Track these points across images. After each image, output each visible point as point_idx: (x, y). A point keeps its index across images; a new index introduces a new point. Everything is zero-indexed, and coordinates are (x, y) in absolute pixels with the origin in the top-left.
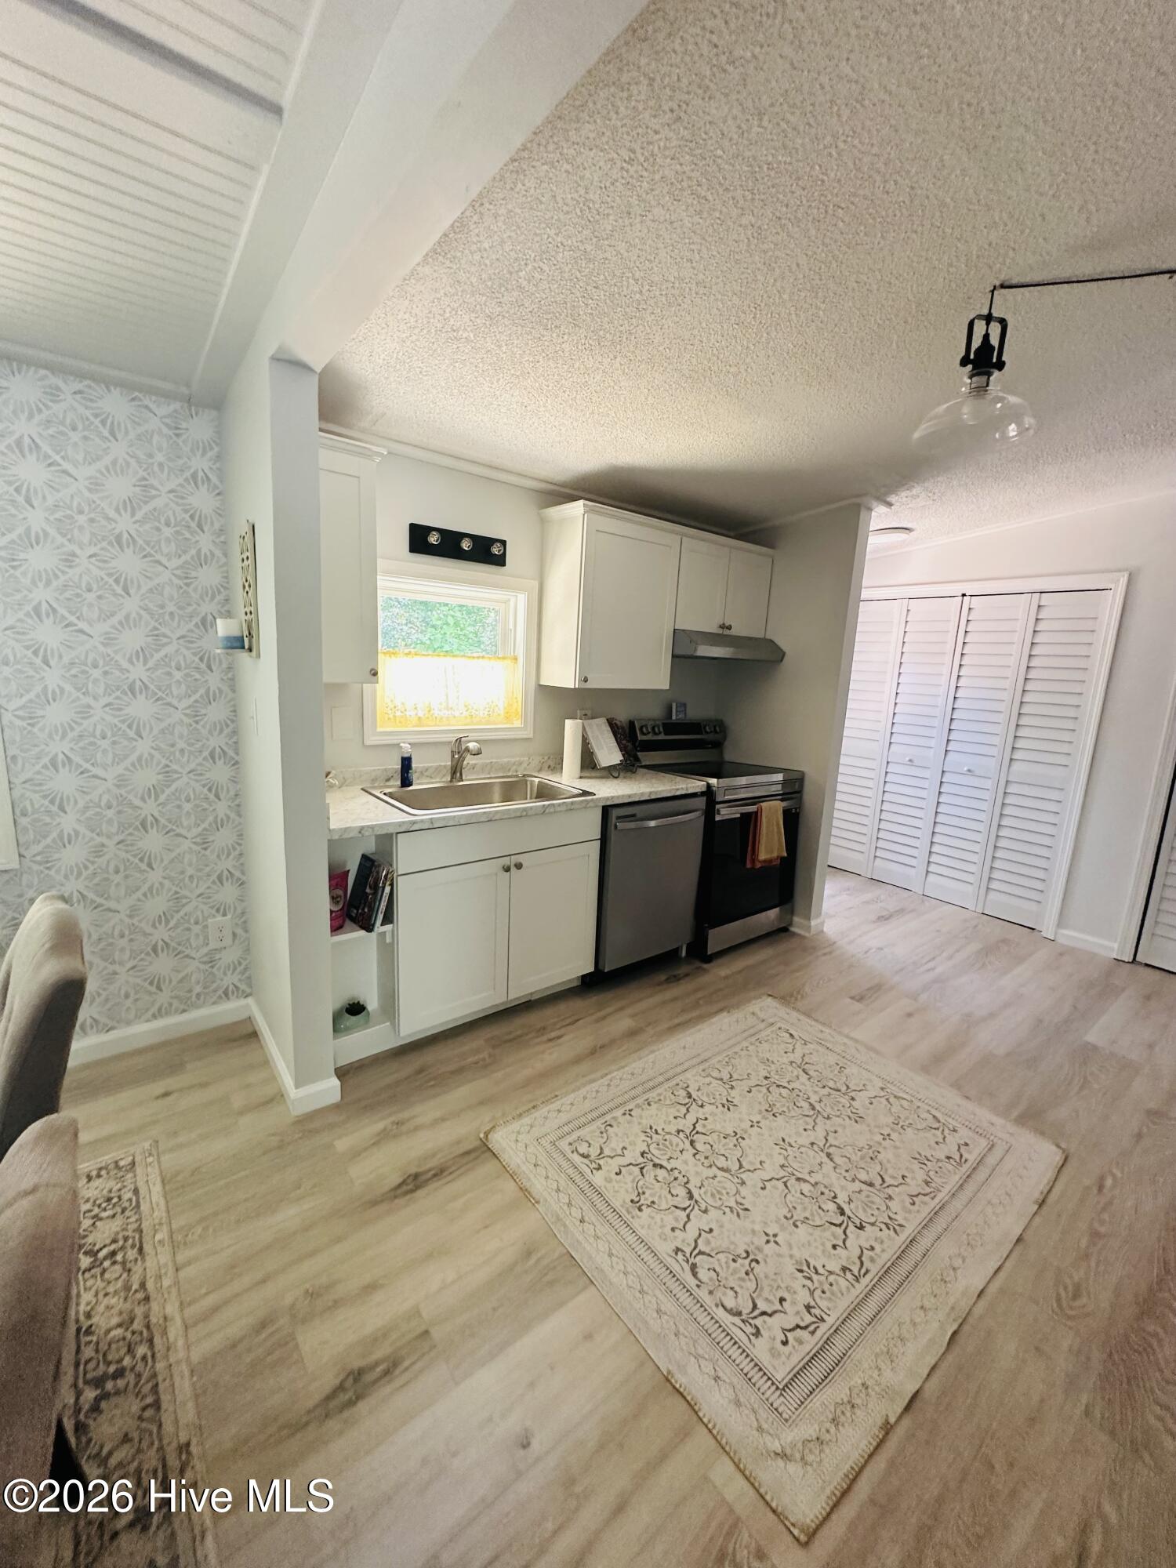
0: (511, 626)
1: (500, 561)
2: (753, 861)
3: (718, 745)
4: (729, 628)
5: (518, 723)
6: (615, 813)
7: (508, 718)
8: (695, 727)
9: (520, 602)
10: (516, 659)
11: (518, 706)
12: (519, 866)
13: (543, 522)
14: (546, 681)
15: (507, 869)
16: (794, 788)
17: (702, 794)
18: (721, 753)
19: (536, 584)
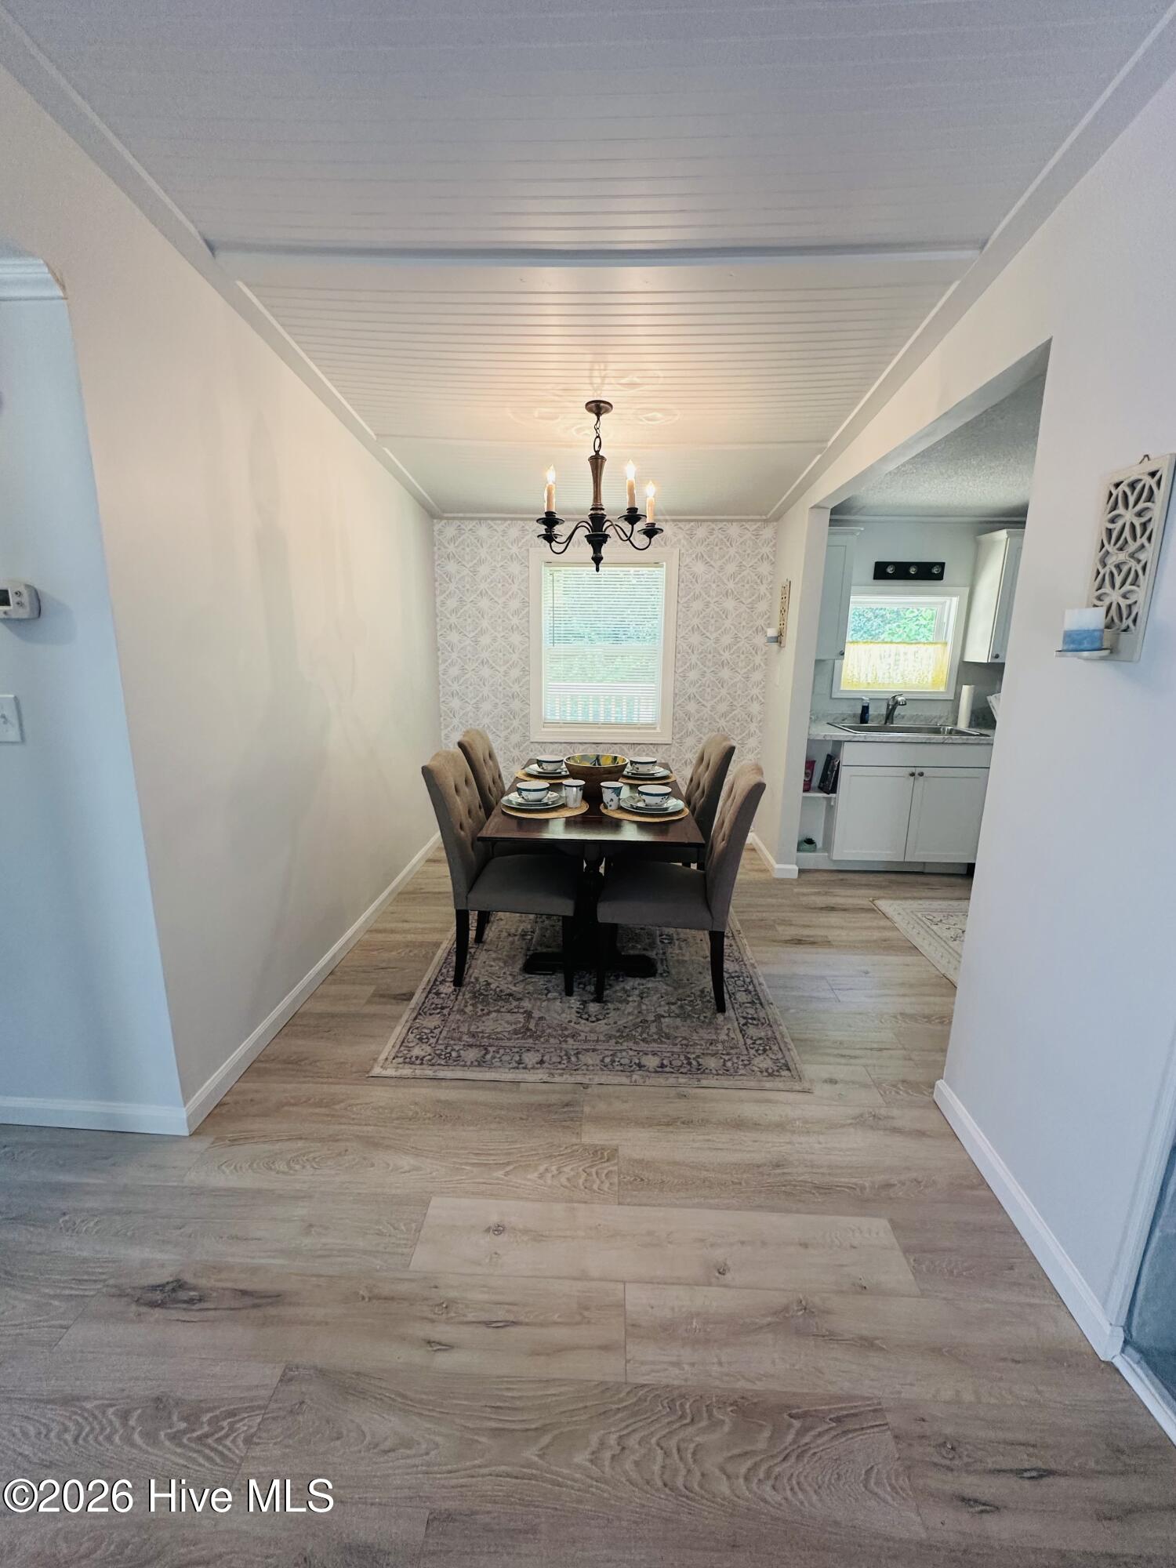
0: (945, 620)
1: (939, 577)
5: (942, 689)
7: (934, 685)
10: (946, 643)
11: (944, 676)
12: (921, 774)
14: (969, 658)
15: (913, 775)
19: (967, 590)
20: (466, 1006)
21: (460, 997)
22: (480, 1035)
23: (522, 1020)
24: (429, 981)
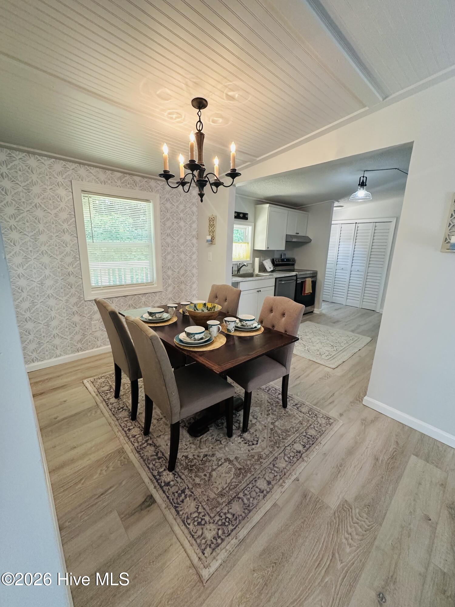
0: (247, 235)
1: (247, 219)
2: (304, 294)
3: (293, 265)
4: (298, 234)
5: (248, 259)
6: (278, 280)
7: (247, 258)
8: (288, 260)
9: (250, 229)
10: (248, 243)
11: (248, 255)
12: (260, 291)
13: (255, 208)
14: (256, 248)
15: (258, 292)
16: (314, 275)
17: (295, 276)
18: (294, 267)
19: (254, 224)
20: (194, 480)
21: (183, 477)
22: (225, 491)
23: (230, 466)
24: (151, 480)
